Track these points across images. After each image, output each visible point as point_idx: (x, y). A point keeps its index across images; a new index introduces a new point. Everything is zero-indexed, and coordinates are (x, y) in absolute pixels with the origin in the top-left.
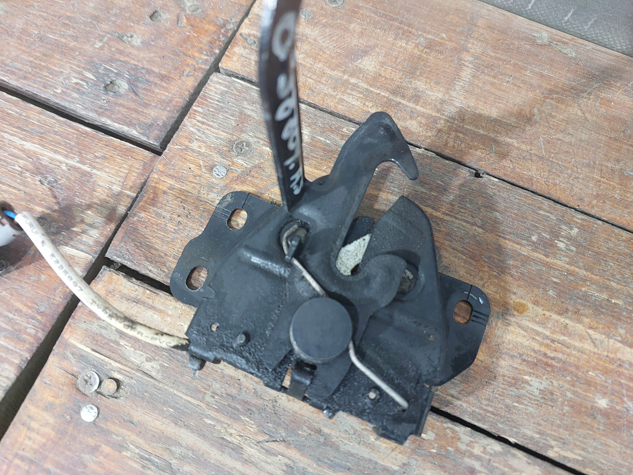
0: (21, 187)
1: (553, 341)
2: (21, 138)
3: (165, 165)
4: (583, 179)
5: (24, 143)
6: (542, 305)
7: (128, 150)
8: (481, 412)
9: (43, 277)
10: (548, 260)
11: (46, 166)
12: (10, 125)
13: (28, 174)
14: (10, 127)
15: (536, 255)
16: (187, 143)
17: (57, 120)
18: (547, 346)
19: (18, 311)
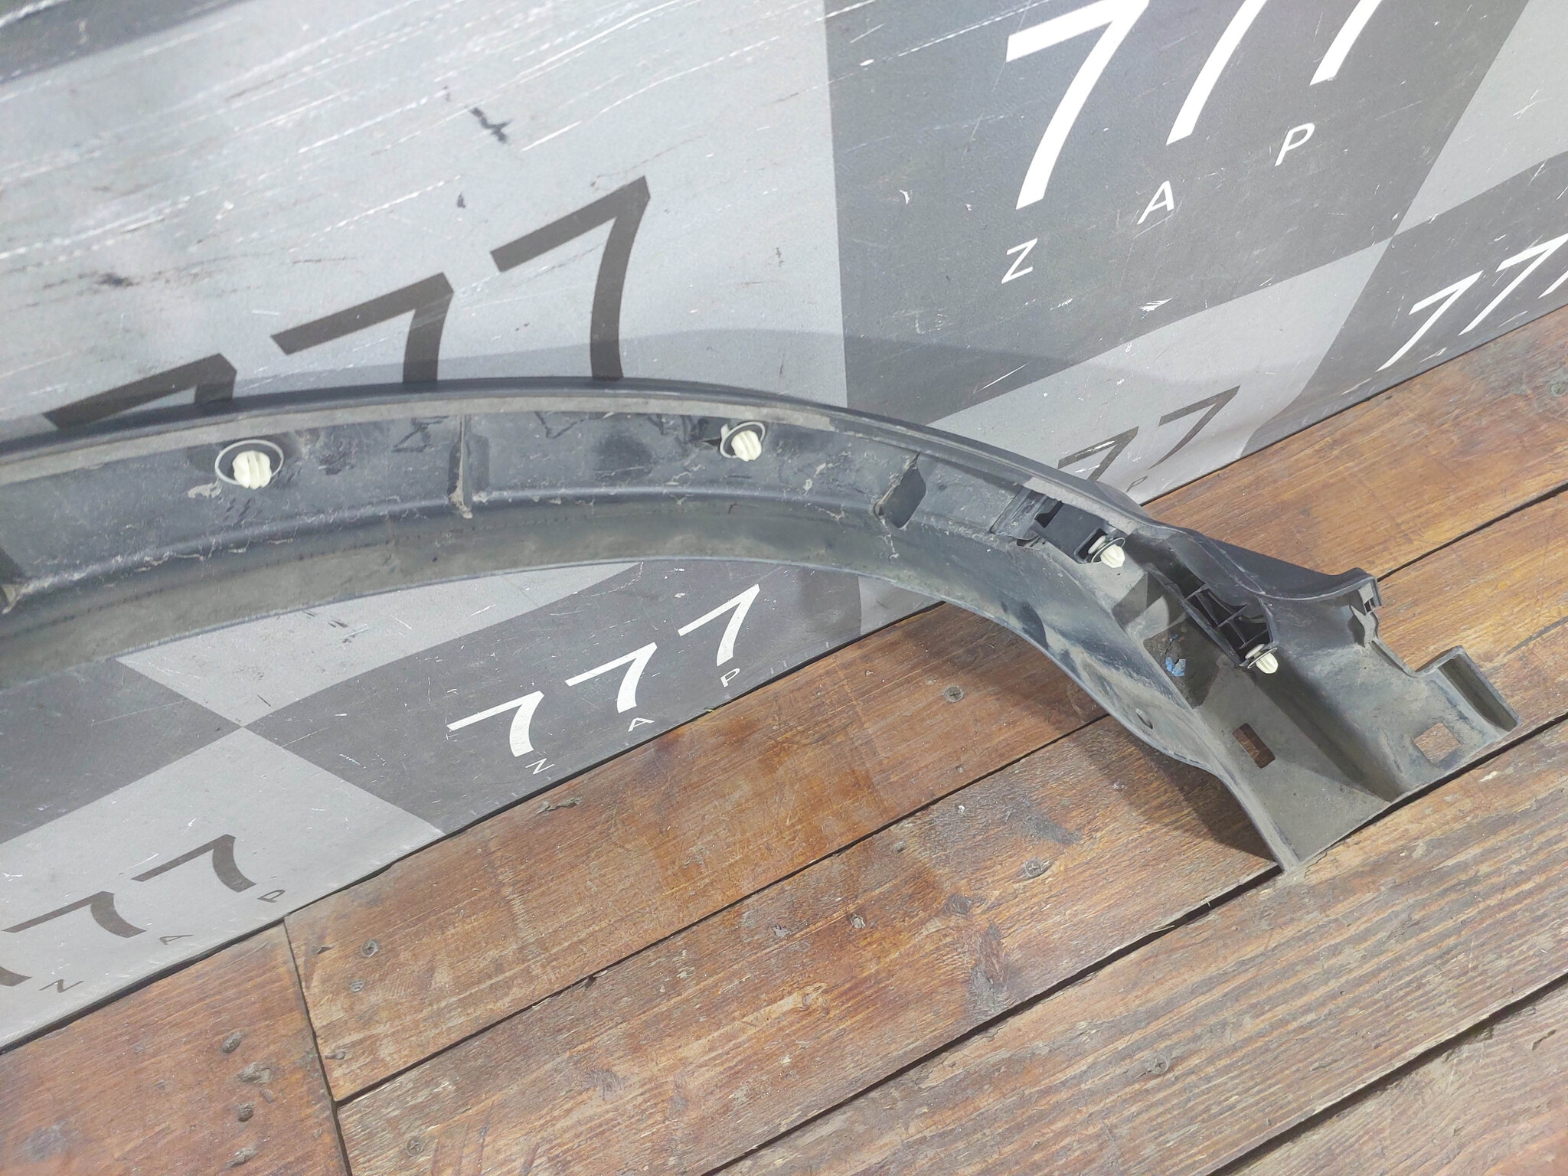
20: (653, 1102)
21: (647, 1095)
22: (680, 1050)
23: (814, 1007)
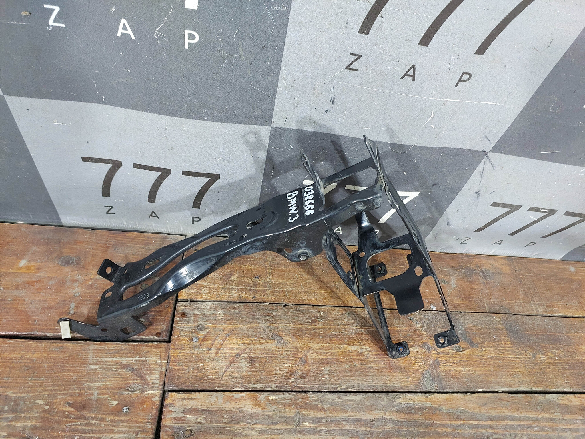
0: (119, 376)
1: (327, 353)
2: (110, 357)
3: (174, 345)
4: (319, 294)
5: (112, 359)
6: (320, 343)
7: (157, 345)
8: (313, 385)
9: (145, 406)
10: (317, 327)
11: (125, 364)
12: (102, 353)
13: (120, 370)
14: (102, 355)
15: (313, 326)
16: (179, 334)
17: (121, 344)
18: (326, 355)
19: (141, 422)
20: (293, 356)
21: (292, 352)
22: (310, 343)
23: (364, 354)
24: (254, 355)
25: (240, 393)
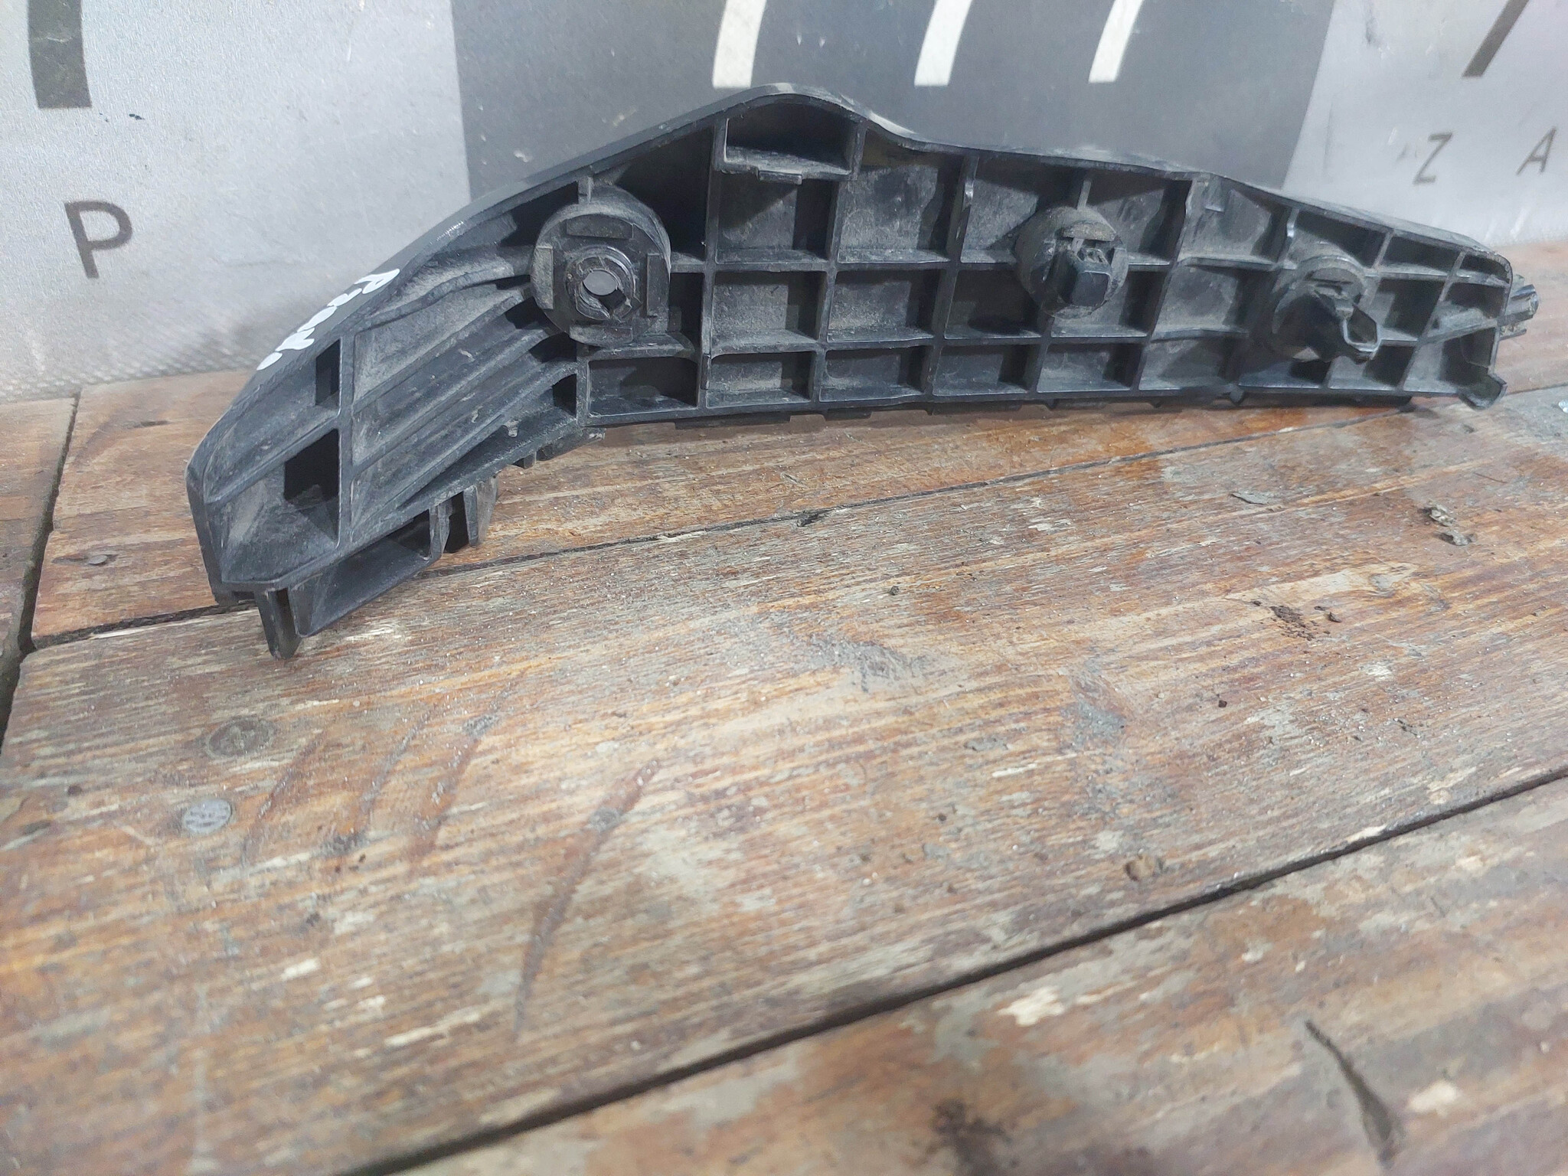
20: (1015, 709)
21: (996, 696)
22: (1074, 627)
23: (1406, 593)
24: (739, 778)
25: (735, 1068)
